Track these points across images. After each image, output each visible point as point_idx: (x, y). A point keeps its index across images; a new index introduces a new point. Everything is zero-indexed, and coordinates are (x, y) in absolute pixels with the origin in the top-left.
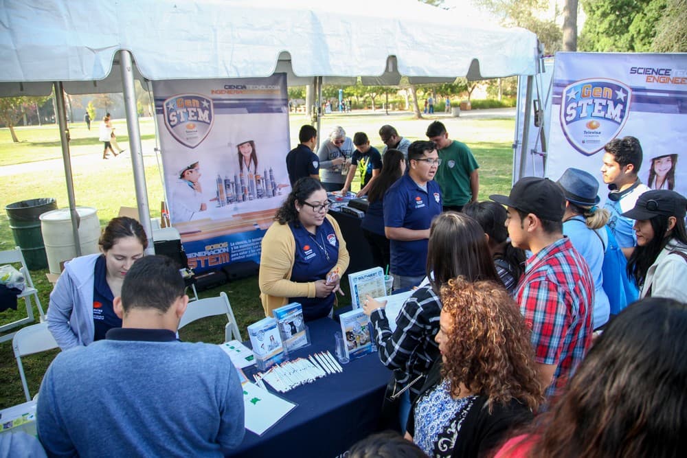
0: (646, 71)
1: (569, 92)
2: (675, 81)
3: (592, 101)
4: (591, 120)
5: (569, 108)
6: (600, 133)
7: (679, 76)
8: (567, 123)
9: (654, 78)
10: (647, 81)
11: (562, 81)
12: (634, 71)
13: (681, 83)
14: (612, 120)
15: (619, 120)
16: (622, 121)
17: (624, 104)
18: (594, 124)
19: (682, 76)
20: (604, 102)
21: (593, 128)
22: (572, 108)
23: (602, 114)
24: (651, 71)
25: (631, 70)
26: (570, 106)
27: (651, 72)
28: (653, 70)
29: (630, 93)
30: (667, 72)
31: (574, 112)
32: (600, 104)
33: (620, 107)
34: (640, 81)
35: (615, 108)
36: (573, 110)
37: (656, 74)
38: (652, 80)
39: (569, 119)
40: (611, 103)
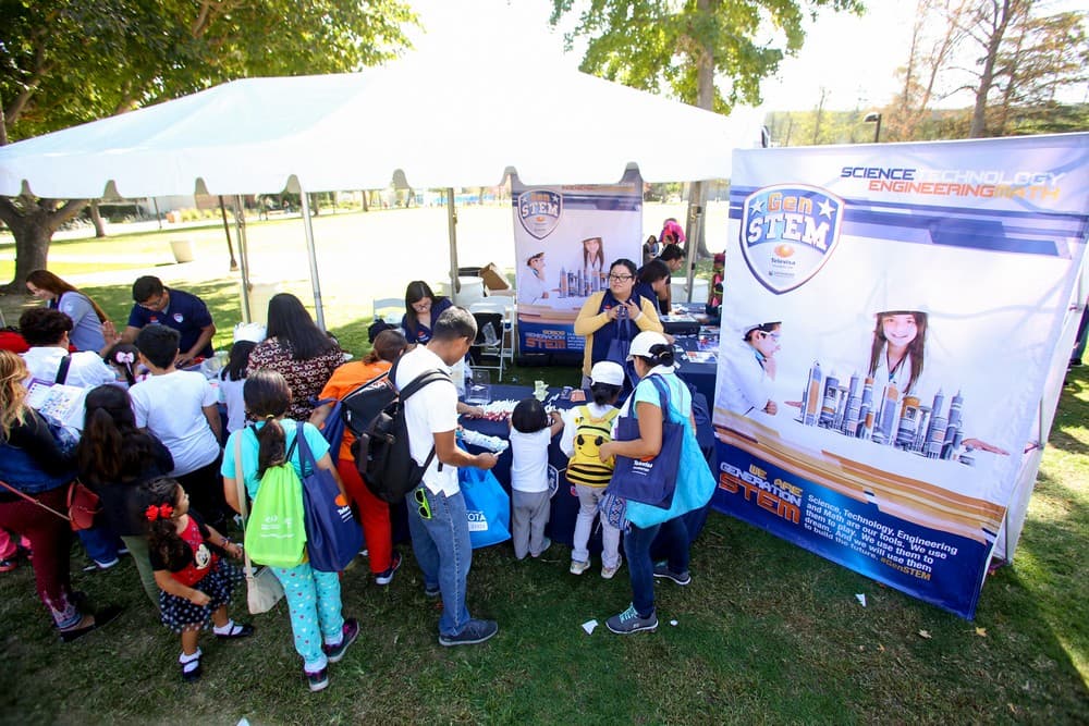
0: (869, 173)
1: (752, 202)
2: (923, 188)
3: (782, 216)
4: (782, 243)
5: (752, 225)
6: (794, 263)
7: (930, 181)
8: (750, 244)
9: (884, 184)
10: (870, 189)
11: (743, 187)
12: (849, 173)
13: (935, 193)
14: (813, 246)
15: (824, 247)
16: (827, 248)
17: (832, 223)
18: (786, 249)
19: (936, 181)
20: (799, 219)
21: (785, 256)
22: (757, 225)
23: (797, 236)
24: (877, 173)
25: (843, 172)
26: (755, 221)
27: (877, 175)
28: (881, 171)
29: (841, 206)
30: (907, 174)
31: (758, 231)
32: (795, 221)
33: (824, 227)
34: (858, 189)
35: (817, 227)
36: (758, 228)
37: (887, 177)
38: (879, 187)
39: (751, 239)
40: (810, 221)
